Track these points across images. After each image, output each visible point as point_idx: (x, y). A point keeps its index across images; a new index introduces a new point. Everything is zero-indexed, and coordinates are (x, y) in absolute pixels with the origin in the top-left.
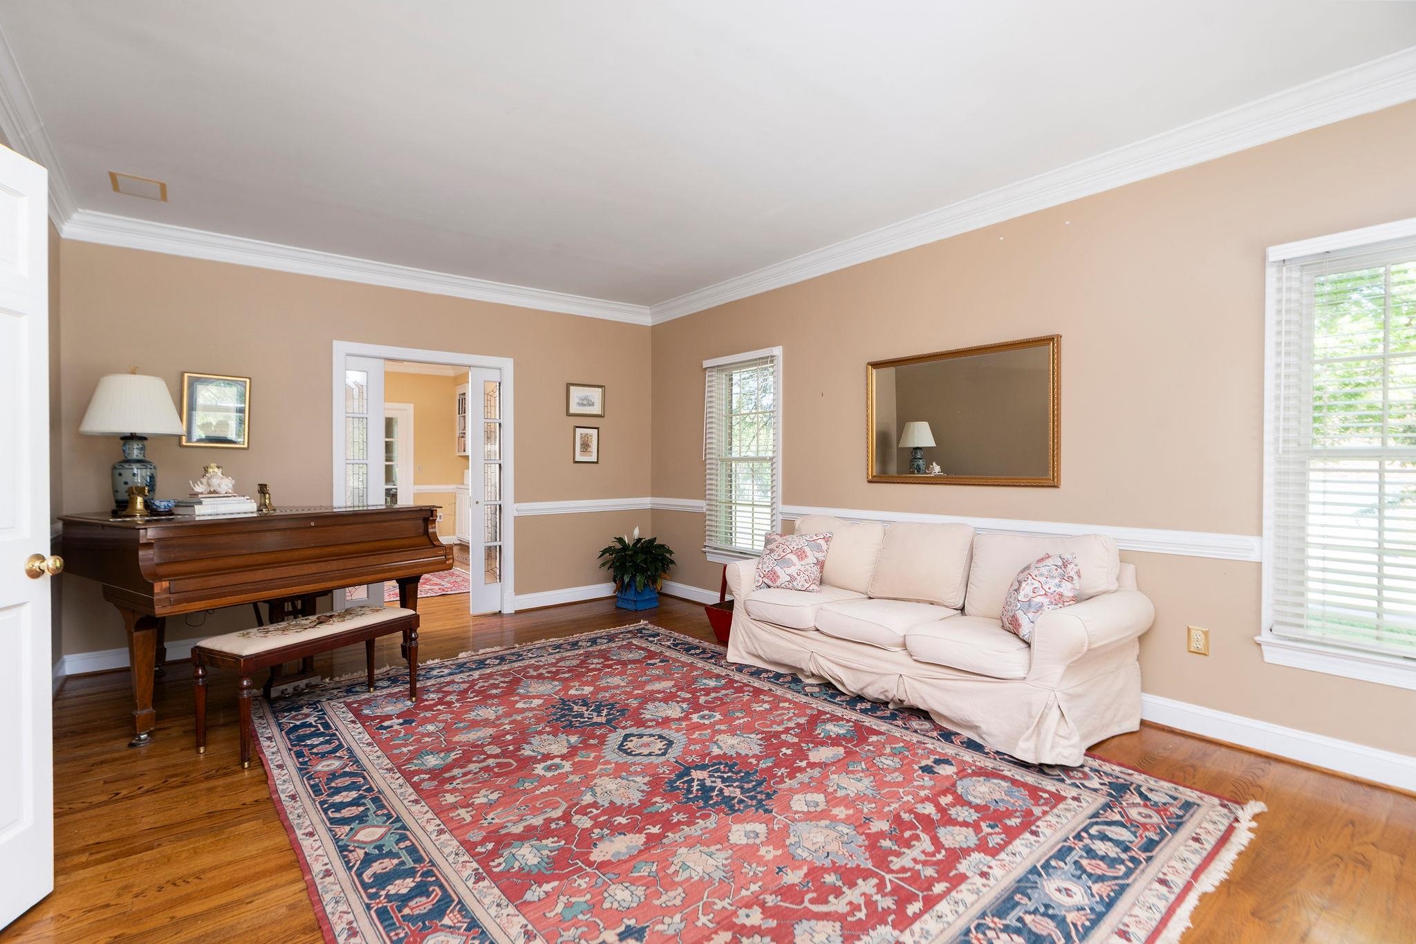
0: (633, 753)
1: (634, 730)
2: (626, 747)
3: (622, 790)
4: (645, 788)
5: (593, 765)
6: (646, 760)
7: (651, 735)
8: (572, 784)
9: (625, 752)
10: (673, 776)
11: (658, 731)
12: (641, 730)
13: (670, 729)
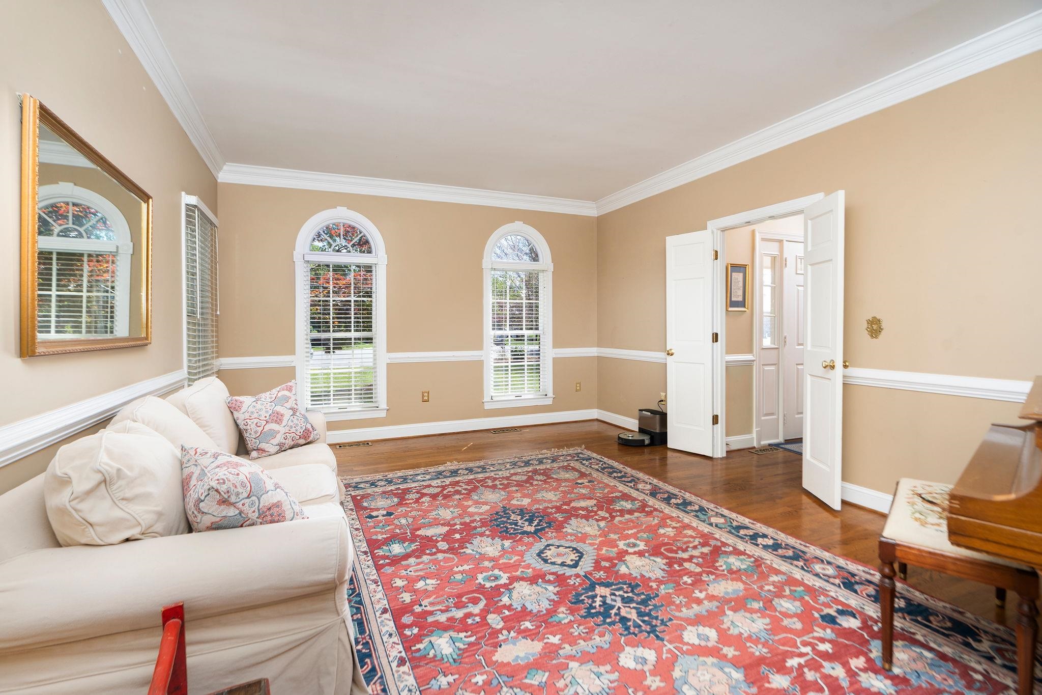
0: (571, 549)
1: (569, 572)
2: (577, 555)
3: (581, 526)
4: (566, 525)
5: (602, 544)
6: (563, 542)
7: (553, 563)
8: (615, 533)
9: (578, 551)
10: (547, 530)
11: (547, 568)
12: (561, 570)
13: (534, 569)
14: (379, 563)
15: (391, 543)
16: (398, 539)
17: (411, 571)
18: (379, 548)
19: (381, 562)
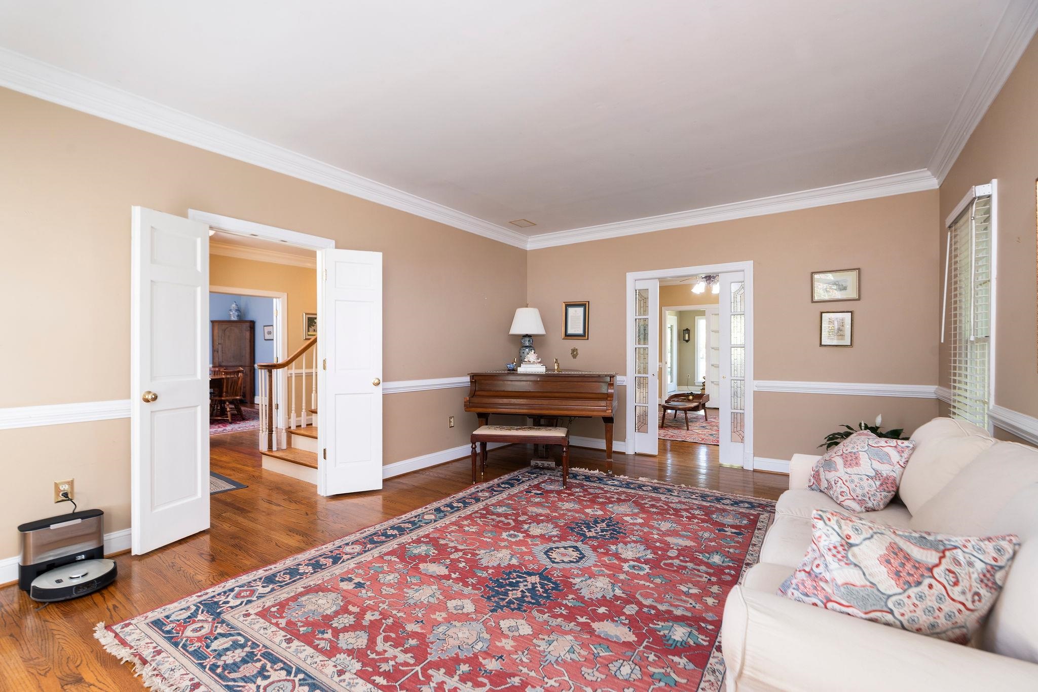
14: (713, 627)
15: (679, 645)
16: (665, 645)
17: (691, 604)
18: (698, 646)
19: (710, 627)
